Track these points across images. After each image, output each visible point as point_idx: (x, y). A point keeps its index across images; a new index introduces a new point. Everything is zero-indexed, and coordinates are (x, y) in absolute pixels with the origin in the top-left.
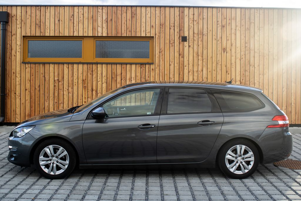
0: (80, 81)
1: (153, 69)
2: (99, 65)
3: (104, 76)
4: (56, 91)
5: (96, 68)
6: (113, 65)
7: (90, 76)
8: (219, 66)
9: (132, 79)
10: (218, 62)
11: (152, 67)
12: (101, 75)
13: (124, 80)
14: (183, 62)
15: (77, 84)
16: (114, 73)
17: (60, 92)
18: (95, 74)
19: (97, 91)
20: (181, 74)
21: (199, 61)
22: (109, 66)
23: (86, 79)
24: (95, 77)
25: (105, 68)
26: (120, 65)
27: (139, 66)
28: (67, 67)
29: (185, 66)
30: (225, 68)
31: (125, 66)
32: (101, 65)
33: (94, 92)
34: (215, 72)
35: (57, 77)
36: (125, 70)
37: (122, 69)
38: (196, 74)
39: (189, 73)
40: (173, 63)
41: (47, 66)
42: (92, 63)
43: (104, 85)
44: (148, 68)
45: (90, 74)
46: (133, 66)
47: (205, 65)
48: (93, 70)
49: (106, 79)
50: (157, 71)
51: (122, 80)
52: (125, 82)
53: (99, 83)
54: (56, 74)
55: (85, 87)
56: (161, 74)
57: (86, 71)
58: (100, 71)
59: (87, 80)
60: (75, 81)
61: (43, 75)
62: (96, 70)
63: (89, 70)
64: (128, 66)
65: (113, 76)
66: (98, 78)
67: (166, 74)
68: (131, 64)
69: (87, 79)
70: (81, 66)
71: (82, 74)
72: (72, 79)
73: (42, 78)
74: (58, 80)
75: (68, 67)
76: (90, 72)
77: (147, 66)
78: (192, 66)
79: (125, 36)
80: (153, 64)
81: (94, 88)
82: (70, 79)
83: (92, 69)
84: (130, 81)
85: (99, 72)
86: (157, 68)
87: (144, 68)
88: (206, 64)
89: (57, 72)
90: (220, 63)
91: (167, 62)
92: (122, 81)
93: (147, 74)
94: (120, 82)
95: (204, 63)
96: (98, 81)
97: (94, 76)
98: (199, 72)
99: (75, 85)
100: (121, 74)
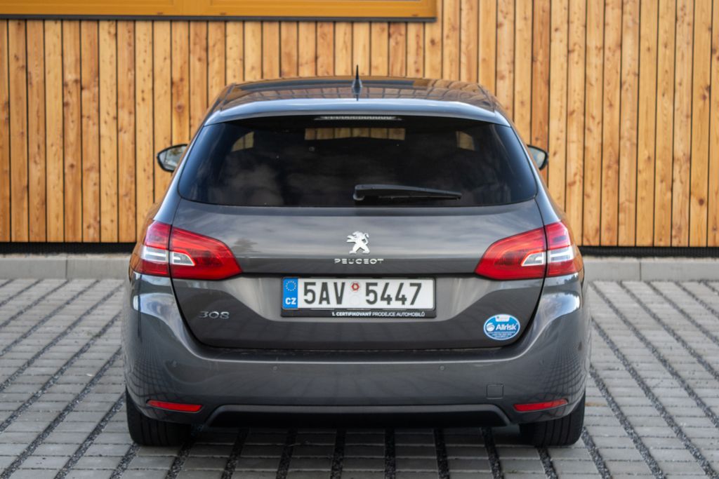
0: (162, 87)
1: (433, 42)
2: (231, 27)
3: (253, 68)
4: (71, 125)
5: (220, 35)
6: (284, 25)
7: (197, 66)
8: (684, 30)
10: (680, 13)
11: (432, 31)
12: (238, 61)
14: (546, 15)
15: (148, 97)
16: (289, 55)
17: (88, 126)
18: (217, 61)
20: (540, 58)
21: (609, 9)
22: (272, 29)
23: (182, 80)
24: (218, 73)
25: (253, 36)
26: (312, 26)
27: (383, 30)
28: (109, 33)
29: (556, 30)
30: (707, 35)
31: (327, 28)
32: (239, 26)
34: (669, 52)
35: (73, 70)
36: (329, 45)
37: (320, 40)
38: (595, 60)
39: (572, 56)
40: (511, 17)
41: (34, 28)
42: (207, 20)
44: (418, 36)
45: (200, 60)
46: (361, 30)
47: (630, 24)
48: (211, 43)
50: (450, 47)
54: (70, 59)
55: (180, 107)
56: (464, 59)
57: (181, 48)
58: (235, 49)
59: (186, 83)
60: (143, 84)
61: (22, 62)
62: (219, 46)
63: (195, 44)
64: (342, 29)
67: (484, 60)
68: (352, 21)
69: (186, 77)
70: (162, 29)
71: (168, 61)
72: (131, 77)
73: (17, 76)
74: (76, 81)
75: (116, 35)
76: (198, 51)
77: (413, 29)
78: (582, 29)
80: (432, 20)
82: (124, 78)
83: (204, 42)
85: (233, 54)
86: (448, 37)
87: (401, 39)
88: (633, 20)
89: (73, 52)
90: (689, 18)
91: (488, 12)
93: (411, 59)
95: (627, 18)
97: (215, 66)
98: (607, 51)
99: (143, 99)
100: (316, 58)
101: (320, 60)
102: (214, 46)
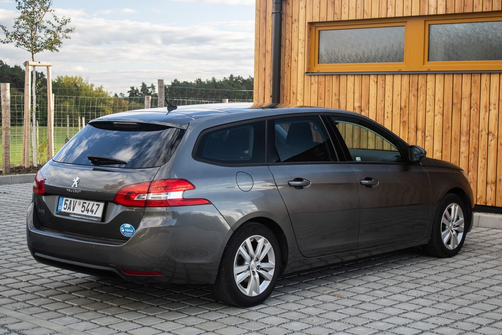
0: (396, 111)
2: (429, 77)
3: (439, 101)
4: (356, 131)
5: (424, 82)
6: (455, 76)
7: (412, 99)
9: (492, 107)
12: (432, 97)
13: (476, 110)
15: (390, 116)
16: (457, 93)
17: (363, 132)
18: (422, 96)
19: (424, 132)
22: (448, 78)
23: (405, 107)
24: (422, 103)
25: (440, 82)
26: (469, 76)
28: (374, 81)
31: (477, 77)
32: (433, 76)
33: (420, 134)
35: (358, 101)
36: (478, 88)
37: (473, 84)
41: (343, 78)
42: (418, 73)
43: (438, 119)
45: (414, 96)
46: (495, 78)
48: (419, 87)
49: (441, 106)
51: (471, 108)
52: (477, 113)
53: (430, 115)
54: (357, 95)
55: (404, 122)
57: (406, 89)
58: (431, 89)
59: (407, 108)
60: (388, 109)
61: (337, 97)
62: (423, 88)
63: (412, 87)
64: (485, 77)
65: (455, 101)
66: (428, 103)
68: (490, 73)
69: (407, 105)
70: (397, 78)
71: (400, 96)
72: (383, 105)
73: (335, 104)
74: (359, 107)
75: (377, 82)
76: (414, 92)
79: (480, 10)
81: (420, 126)
82: (380, 106)
83: (416, 86)
84: (486, 111)
85: (430, 92)
89: (358, 92)
92: (472, 109)
94: (467, 113)
96: (427, 110)
97: (421, 99)
99: (388, 117)
100: (471, 95)
101: (473, 96)
102: (421, 88)
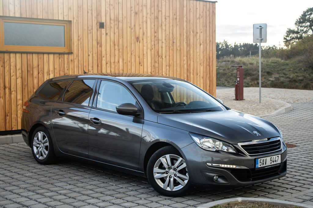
1: (71, 60)
2: (12, 55)
3: (19, 69)
5: (8, 58)
6: (28, 55)
7: (1, 69)
8: (133, 57)
9: (51, 72)
10: (132, 52)
11: (71, 57)
12: (14, 67)
13: (42, 74)
14: (101, 52)
16: (30, 64)
18: (7, 67)
19: (10, 89)
20: (99, 65)
21: (116, 50)
22: (25, 56)
24: (8, 71)
25: (19, 58)
26: (37, 55)
27: (57, 56)
29: (103, 57)
30: (138, 59)
31: (41, 56)
32: (14, 54)
33: (7, 90)
34: (130, 64)
36: (42, 62)
37: (39, 60)
38: (113, 66)
39: (107, 64)
40: (92, 53)
42: (4, 52)
43: (19, 81)
44: (67, 58)
45: (2, 66)
46: (51, 56)
47: (121, 55)
48: (5, 60)
49: (21, 72)
50: (76, 63)
51: (39, 73)
52: (42, 76)
53: (13, 78)
56: (80, 66)
58: (13, 62)
62: (8, 62)
64: (46, 56)
65: (29, 69)
66: (12, 71)
67: (85, 66)
68: (49, 53)
76: (1, 63)
77: (66, 56)
78: (110, 56)
79: (42, 18)
80: (70, 53)
81: (7, 85)
83: (3, 60)
84: (47, 75)
85: (13, 64)
86: (75, 59)
87: (63, 59)
88: (122, 54)
90: (134, 54)
91: (86, 51)
92: (39, 75)
93: (66, 66)
94: (37, 76)
95: (120, 53)
96: (12, 75)
97: (7, 69)
98: (116, 64)
100: (38, 66)
101: (39, 66)
102: (6, 62)
